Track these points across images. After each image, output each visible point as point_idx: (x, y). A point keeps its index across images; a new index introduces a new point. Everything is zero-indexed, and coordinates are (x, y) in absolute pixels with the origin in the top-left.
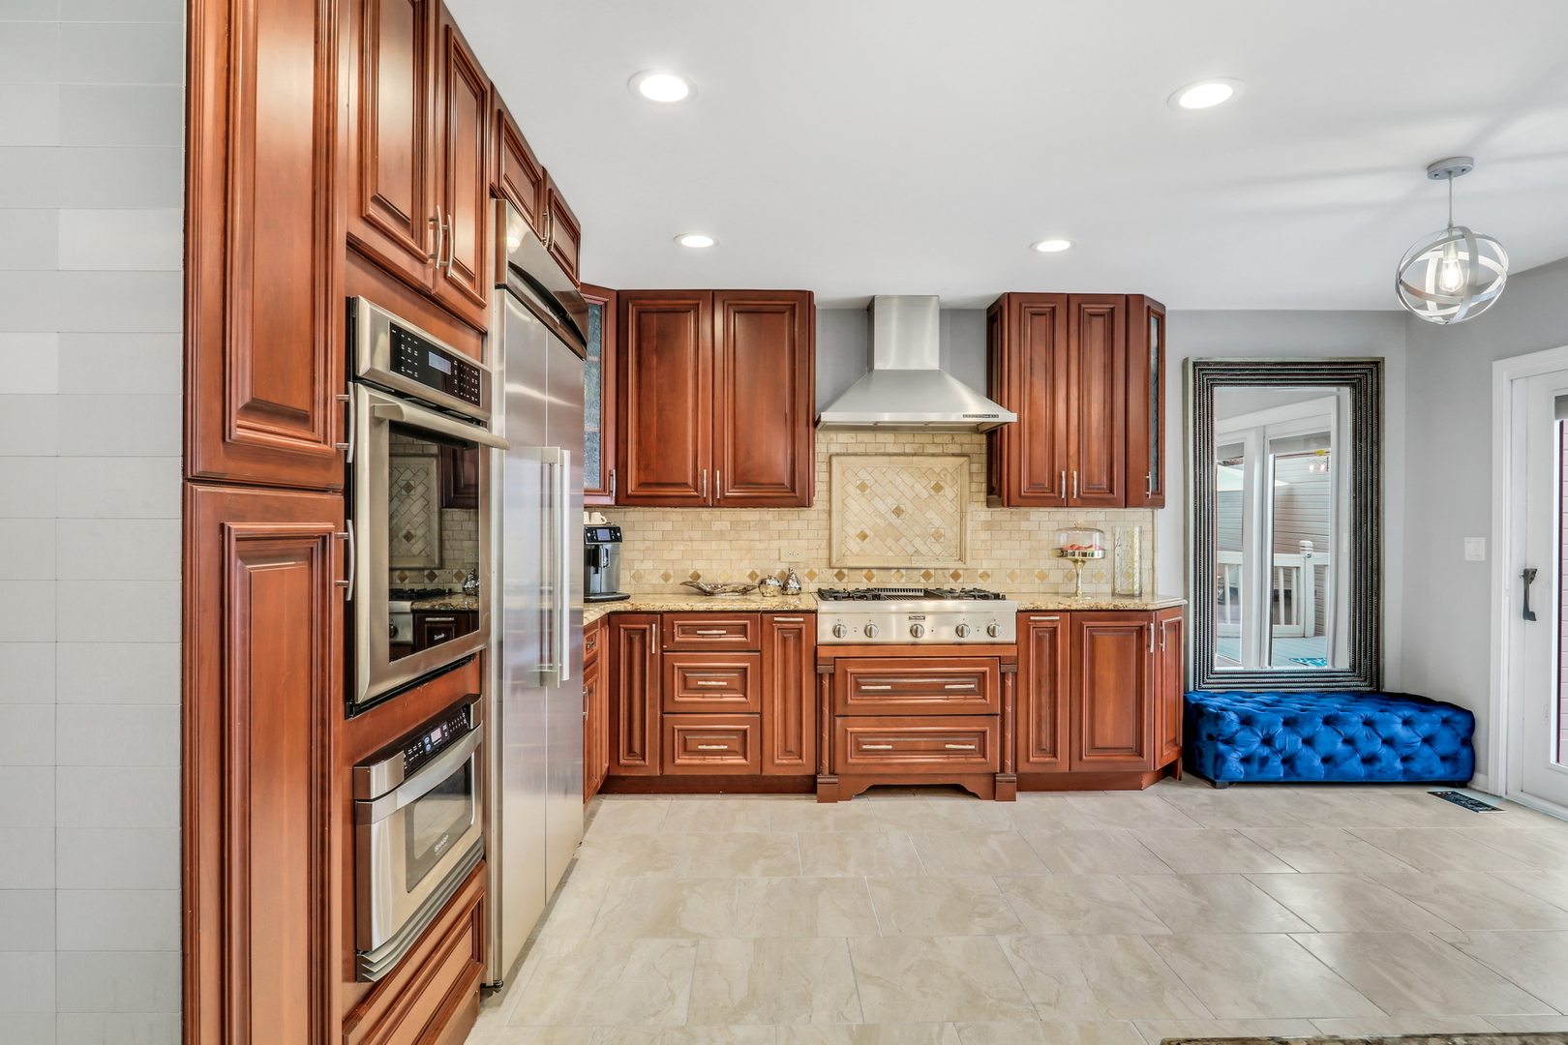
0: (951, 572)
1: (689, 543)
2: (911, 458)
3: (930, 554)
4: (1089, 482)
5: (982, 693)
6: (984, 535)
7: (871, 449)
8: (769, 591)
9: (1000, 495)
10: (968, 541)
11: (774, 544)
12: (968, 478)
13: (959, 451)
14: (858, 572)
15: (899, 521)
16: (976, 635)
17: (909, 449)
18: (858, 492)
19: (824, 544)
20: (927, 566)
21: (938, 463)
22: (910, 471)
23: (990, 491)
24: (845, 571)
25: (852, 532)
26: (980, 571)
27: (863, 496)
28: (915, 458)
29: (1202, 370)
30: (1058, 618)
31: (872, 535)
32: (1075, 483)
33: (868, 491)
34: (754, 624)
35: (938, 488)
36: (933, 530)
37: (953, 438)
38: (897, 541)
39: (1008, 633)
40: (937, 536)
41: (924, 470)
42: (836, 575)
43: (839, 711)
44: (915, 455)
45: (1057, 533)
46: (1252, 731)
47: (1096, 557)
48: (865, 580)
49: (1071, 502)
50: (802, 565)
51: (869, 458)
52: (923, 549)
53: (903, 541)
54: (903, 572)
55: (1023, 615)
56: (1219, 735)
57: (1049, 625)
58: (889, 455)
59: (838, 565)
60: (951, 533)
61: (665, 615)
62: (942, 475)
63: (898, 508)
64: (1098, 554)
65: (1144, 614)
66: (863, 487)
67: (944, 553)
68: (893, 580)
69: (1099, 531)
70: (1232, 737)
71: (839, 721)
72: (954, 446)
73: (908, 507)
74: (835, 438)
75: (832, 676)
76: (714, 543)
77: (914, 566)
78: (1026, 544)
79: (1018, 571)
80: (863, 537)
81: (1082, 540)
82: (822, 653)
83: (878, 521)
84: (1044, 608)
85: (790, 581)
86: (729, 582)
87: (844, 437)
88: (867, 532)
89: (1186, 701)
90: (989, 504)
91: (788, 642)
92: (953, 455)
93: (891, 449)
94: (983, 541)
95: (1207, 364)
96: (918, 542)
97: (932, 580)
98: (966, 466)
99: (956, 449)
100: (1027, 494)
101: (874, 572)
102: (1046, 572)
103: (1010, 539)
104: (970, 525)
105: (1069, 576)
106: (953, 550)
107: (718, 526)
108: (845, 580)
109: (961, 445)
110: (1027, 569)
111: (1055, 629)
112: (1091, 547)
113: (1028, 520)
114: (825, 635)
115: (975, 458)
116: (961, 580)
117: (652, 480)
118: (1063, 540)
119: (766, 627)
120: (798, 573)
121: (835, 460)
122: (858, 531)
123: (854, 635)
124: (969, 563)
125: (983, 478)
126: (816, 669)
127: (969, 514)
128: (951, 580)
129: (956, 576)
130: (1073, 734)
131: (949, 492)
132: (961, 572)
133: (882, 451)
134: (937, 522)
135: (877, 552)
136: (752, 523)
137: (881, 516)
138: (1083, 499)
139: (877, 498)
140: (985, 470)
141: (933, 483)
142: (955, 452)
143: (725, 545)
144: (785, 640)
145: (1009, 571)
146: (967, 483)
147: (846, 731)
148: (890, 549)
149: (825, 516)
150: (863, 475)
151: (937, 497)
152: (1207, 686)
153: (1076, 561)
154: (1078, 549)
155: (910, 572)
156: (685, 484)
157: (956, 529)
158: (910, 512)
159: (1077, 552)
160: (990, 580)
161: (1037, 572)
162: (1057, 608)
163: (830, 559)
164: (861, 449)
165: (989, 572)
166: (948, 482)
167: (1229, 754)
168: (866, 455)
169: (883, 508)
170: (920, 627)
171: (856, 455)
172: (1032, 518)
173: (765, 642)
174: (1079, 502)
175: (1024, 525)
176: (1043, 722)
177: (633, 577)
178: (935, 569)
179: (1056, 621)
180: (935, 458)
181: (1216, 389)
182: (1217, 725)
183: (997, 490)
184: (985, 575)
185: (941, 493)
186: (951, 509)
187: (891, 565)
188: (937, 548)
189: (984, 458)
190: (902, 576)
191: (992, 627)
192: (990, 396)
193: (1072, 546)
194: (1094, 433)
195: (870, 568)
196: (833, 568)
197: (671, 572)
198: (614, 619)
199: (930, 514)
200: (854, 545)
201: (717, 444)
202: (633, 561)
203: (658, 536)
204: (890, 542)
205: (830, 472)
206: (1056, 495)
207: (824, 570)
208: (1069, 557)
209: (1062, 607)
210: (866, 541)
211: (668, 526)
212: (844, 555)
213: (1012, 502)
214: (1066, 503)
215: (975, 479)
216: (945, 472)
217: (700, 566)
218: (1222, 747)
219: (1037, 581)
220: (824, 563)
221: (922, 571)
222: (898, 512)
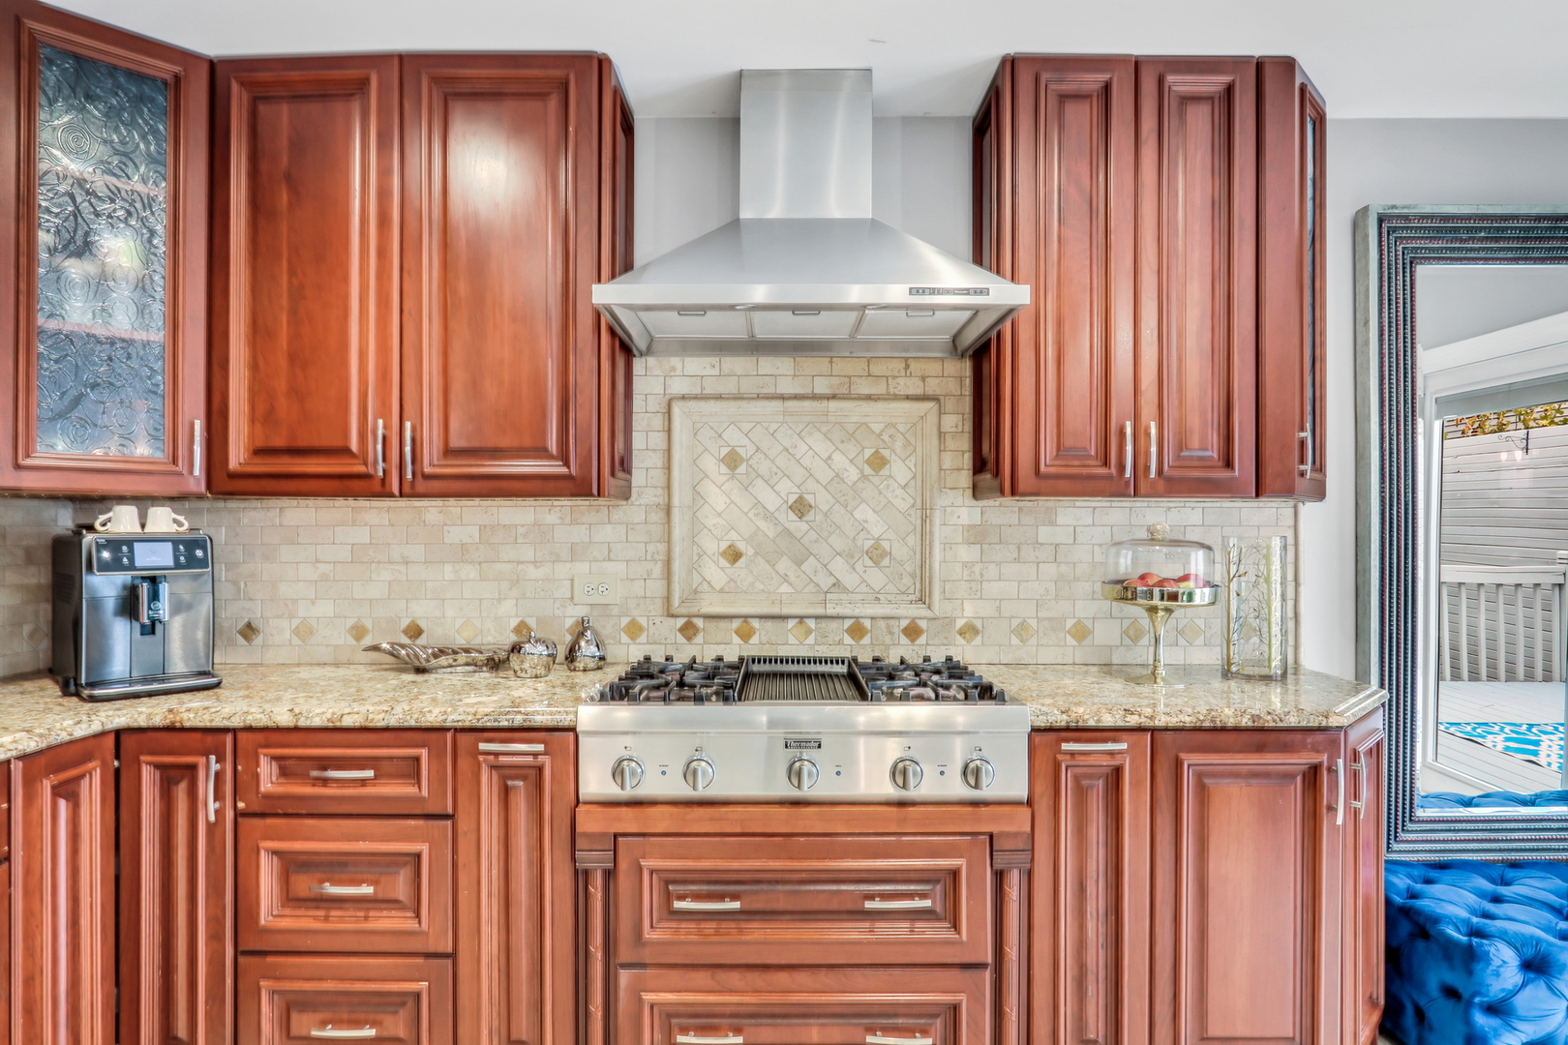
0: (904, 623)
1: (403, 568)
2: (825, 403)
3: (863, 588)
4: (1181, 445)
5: (950, 915)
6: (967, 553)
7: (748, 387)
8: (526, 666)
9: (997, 473)
10: (936, 566)
11: (563, 570)
12: (935, 442)
13: (919, 391)
14: (723, 624)
15: (803, 526)
16: (940, 783)
17: (821, 386)
18: (724, 469)
19: (658, 570)
20: (857, 612)
21: (877, 415)
22: (824, 429)
23: (979, 465)
24: (699, 623)
25: (712, 546)
26: (960, 623)
27: (733, 477)
28: (833, 405)
29: (1395, 229)
30: (1124, 746)
31: (750, 552)
32: (1154, 449)
33: (742, 469)
34: (437, 755)
35: (878, 462)
36: (868, 544)
37: (907, 366)
38: (799, 563)
39: (1008, 779)
40: (877, 555)
41: (851, 428)
42: (681, 630)
43: (624, 954)
44: (834, 397)
45: (1113, 550)
46: (1550, 988)
47: (1197, 600)
48: (736, 640)
49: (1143, 486)
50: (615, 611)
51: (743, 404)
52: (850, 580)
53: (810, 565)
54: (811, 623)
55: (1046, 738)
56: (1476, 994)
57: (1106, 761)
58: (783, 398)
59: (683, 611)
60: (903, 550)
61: (241, 736)
62: (885, 437)
63: (800, 500)
64: (1202, 596)
65: (1320, 737)
66: (732, 460)
67: (891, 588)
68: (792, 640)
69: (1202, 546)
70: (1504, 1000)
71: (624, 977)
72: (910, 382)
73: (821, 499)
74: (679, 366)
75: (610, 875)
76: (448, 568)
77: (830, 611)
78: (1049, 570)
79: (1033, 623)
80: (734, 555)
81: (1163, 565)
82: (590, 823)
83: (762, 524)
84: (1092, 723)
85: (583, 643)
86: (476, 642)
87: (696, 365)
88: (741, 546)
89: (1388, 902)
90: (976, 492)
91: (512, 798)
92: (908, 398)
93: (786, 387)
94: (965, 565)
95: (1406, 218)
96: (839, 566)
97: (866, 640)
98: (932, 418)
99: (914, 387)
100: (1053, 470)
101: (755, 623)
102: (1089, 624)
103: (1017, 560)
104: (939, 533)
105: (1131, 632)
106: (907, 581)
107: (456, 535)
108: (699, 639)
109: (923, 379)
110: (1049, 619)
111: (1118, 771)
112: (1185, 578)
113: (1053, 523)
114: (595, 782)
115: (950, 404)
116: (922, 640)
117: (279, 442)
118: (1125, 564)
119: (464, 763)
120: (606, 628)
121: (676, 410)
122: (724, 545)
123: (660, 782)
124: (939, 607)
125: (965, 443)
126: (574, 859)
127: (937, 514)
128: (904, 640)
129: (912, 632)
130: (1158, 1007)
131: (900, 470)
132: (923, 624)
133: (771, 390)
134: (877, 528)
135: (759, 586)
136: (521, 530)
137: (768, 516)
138: (1170, 480)
139: (759, 482)
140: (968, 427)
141: (868, 453)
142: (911, 392)
143: (470, 572)
144: (506, 792)
145: (1015, 623)
146: (935, 451)
147: (640, 1001)
148: (785, 579)
149: (657, 517)
150: (733, 436)
151: (876, 480)
152: (1402, 847)
153: (1153, 610)
154: (1161, 583)
155: (824, 624)
156: (345, 451)
157: (913, 540)
158: (825, 508)
159: (1156, 591)
160: (978, 640)
161: (1070, 623)
162: (1120, 724)
163: (668, 599)
164: (729, 387)
165: (978, 624)
166: (898, 451)
167: (1497, 1035)
168: (738, 397)
169: (771, 501)
170: (807, 767)
171: (719, 397)
172: (1060, 520)
173: (462, 796)
174: (1161, 485)
175: (1045, 533)
176: (1091, 977)
177: (296, 632)
178: (872, 618)
179: (1120, 752)
180: (872, 403)
181: (1422, 270)
182: (1470, 972)
183: (991, 464)
184: (970, 631)
185: (885, 471)
186: (902, 501)
187: (786, 611)
188: (877, 578)
189: (967, 404)
190: (809, 632)
191: (972, 765)
192: (978, 259)
193: (1143, 577)
194: (1191, 342)
195: (746, 617)
196: (673, 616)
197: (368, 624)
198: (127, 741)
199: (864, 513)
200: (716, 572)
201: (409, 368)
202: (295, 601)
203: (344, 554)
204: (784, 565)
205: (669, 431)
206: (1113, 470)
207: (658, 620)
208: (1140, 601)
209: (1133, 721)
210: (738, 564)
211: (362, 535)
212: (696, 592)
213: (1022, 486)
214: (1134, 488)
215: (950, 444)
216: (892, 431)
217: (421, 611)
218: (1480, 1019)
219: (1071, 641)
220: (657, 607)
221: (848, 623)
222: (800, 508)
